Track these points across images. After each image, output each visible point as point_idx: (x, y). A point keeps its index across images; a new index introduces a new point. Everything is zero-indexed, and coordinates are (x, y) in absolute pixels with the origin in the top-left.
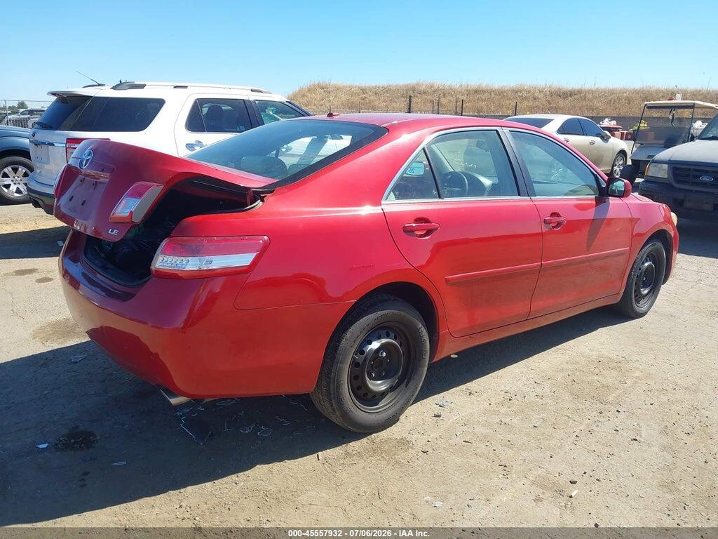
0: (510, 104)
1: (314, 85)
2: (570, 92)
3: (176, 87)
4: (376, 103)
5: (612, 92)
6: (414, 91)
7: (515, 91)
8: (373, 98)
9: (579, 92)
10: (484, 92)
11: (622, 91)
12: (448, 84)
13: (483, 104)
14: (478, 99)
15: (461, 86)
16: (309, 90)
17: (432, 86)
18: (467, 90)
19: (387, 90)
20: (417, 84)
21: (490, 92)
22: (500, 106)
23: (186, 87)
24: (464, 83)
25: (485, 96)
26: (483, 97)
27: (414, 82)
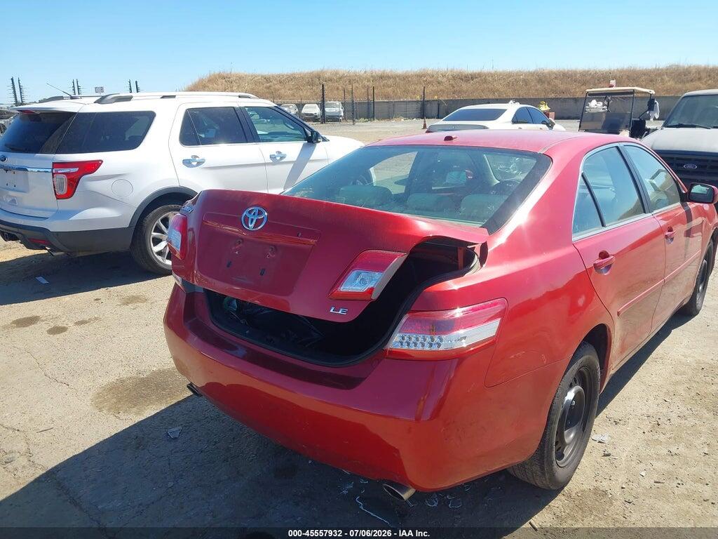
0: (415, 89)
1: (214, 75)
2: (471, 75)
3: (163, 97)
4: (282, 91)
5: (509, 75)
6: (319, 78)
7: (420, 76)
8: (277, 87)
9: (480, 75)
10: (389, 77)
11: (518, 74)
12: (352, 70)
13: (389, 90)
14: (384, 86)
15: (365, 72)
16: (209, 81)
17: (337, 73)
18: (372, 76)
19: (291, 78)
20: (322, 72)
21: (394, 77)
22: (406, 92)
23: (174, 97)
24: (368, 69)
25: (390, 82)
26: (389, 83)
27: (319, 69)
